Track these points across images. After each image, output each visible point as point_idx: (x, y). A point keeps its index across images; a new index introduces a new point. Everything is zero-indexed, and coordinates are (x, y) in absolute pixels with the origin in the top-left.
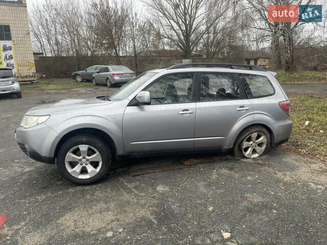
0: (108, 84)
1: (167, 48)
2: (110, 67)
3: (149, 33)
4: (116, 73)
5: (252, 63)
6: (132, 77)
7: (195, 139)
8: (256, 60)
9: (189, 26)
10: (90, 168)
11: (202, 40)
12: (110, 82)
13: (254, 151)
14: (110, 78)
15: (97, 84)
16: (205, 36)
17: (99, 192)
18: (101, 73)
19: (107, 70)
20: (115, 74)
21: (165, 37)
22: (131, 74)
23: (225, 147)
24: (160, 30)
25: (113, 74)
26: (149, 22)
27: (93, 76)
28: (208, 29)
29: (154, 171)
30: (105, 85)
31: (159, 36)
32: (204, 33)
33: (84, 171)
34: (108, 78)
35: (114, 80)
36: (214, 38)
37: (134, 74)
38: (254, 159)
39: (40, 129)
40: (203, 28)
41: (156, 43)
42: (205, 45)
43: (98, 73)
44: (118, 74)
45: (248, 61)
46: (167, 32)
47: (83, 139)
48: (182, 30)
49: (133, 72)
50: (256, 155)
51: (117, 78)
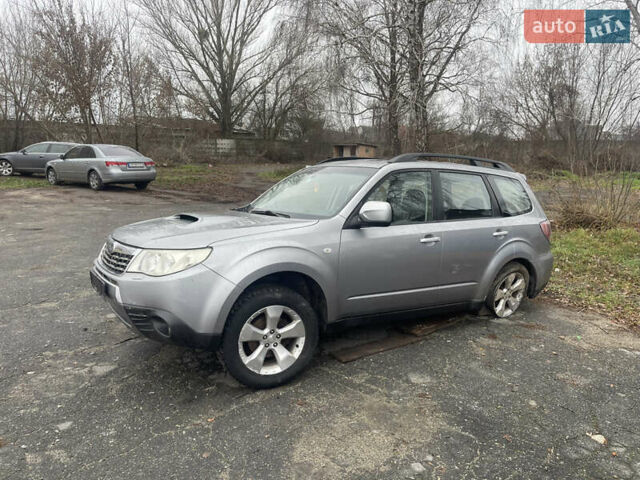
0: (94, 183)
1: (186, 114)
2: (96, 147)
3: (148, 83)
4: (113, 160)
5: (347, 153)
6: (149, 169)
7: (440, 288)
8: (353, 149)
9: (228, 77)
10: (281, 353)
11: (253, 104)
12: (99, 179)
13: (507, 306)
14: (98, 171)
15: (60, 183)
16: (259, 97)
17: (313, 398)
18: (71, 160)
19: (91, 153)
20: (112, 163)
21: (181, 93)
22: (145, 164)
23: (476, 300)
24: (170, 77)
25: (108, 164)
26: (147, 59)
27: (49, 164)
28: (264, 85)
29: (376, 350)
30: (86, 185)
31: (168, 90)
32: (257, 93)
33: (270, 359)
34: (92, 170)
35: (109, 174)
36: (275, 104)
37: (151, 163)
38: (507, 318)
39: (195, 276)
40: (255, 82)
41: (164, 102)
42: (258, 114)
43: (63, 158)
44: (118, 163)
45: (341, 149)
46: (184, 83)
47: (277, 295)
48: (214, 83)
49: (150, 160)
50: (509, 312)
51: (115, 171)
